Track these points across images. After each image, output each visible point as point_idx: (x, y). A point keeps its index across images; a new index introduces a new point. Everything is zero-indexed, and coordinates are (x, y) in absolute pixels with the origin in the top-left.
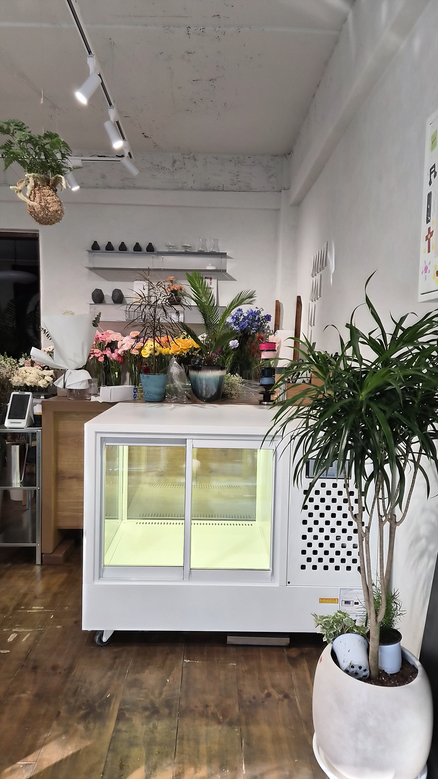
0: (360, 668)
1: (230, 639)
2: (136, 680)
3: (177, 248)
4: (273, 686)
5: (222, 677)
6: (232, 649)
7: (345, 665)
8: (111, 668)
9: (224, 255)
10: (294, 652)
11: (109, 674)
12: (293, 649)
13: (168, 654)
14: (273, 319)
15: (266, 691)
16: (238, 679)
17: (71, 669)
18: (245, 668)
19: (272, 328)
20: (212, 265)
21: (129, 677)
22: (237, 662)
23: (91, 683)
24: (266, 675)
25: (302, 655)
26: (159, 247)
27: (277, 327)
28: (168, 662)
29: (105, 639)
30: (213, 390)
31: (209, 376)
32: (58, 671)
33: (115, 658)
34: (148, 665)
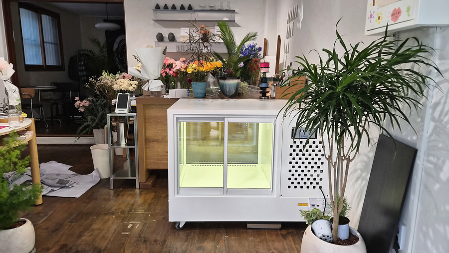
0: (328, 236)
1: (249, 226)
2: (200, 247)
3: (205, 8)
4: (274, 249)
5: (247, 245)
6: (250, 231)
7: (320, 235)
8: (186, 241)
9: (233, 11)
10: (284, 232)
11: (186, 244)
12: (283, 231)
13: (216, 233)
14: (263, 49)
15: (271, 251)
16: (255, 246)
17: (164, 241)
18: (258, 240)
19: (262, 55)
20: (227, 18)
21: (197, 245)
22: (254, 237)
23: (177, 249)
24: (270, 244)
25: (288, 233)
26: (195, 7)
27: (265, 54)
28: (216, 238)
29: (181, 226)
30: (233, 91)
31: (231, 83)
32: (158, 243)
33: (188, 236)
34: (206, 239)
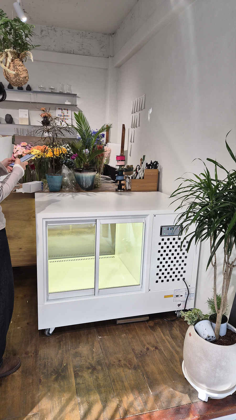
0: (212, 337)
1: (118, 322)
2: (76, 353)
3: (45, 89)
4: (148, 344)
5: (121, 343)
6: (120, 326)
7: (206, 337)
8: (59, 348)
9: (75, 95)
11: (60, 351)
12: (150, 322)
13: (88, 335)
15: (146, 347)
16: (130, 343)
18: (131, 336)
20: (69, 101)
21: (73, 351)
22: (125, 333)
23: (52, 359)
24: (142, 338)
26: (34, 88)
27: (107, 141)
28: (90, 340)
29: (51, 332)
30: (90, 183)
31: (88, 176)
34: (80, 343)
